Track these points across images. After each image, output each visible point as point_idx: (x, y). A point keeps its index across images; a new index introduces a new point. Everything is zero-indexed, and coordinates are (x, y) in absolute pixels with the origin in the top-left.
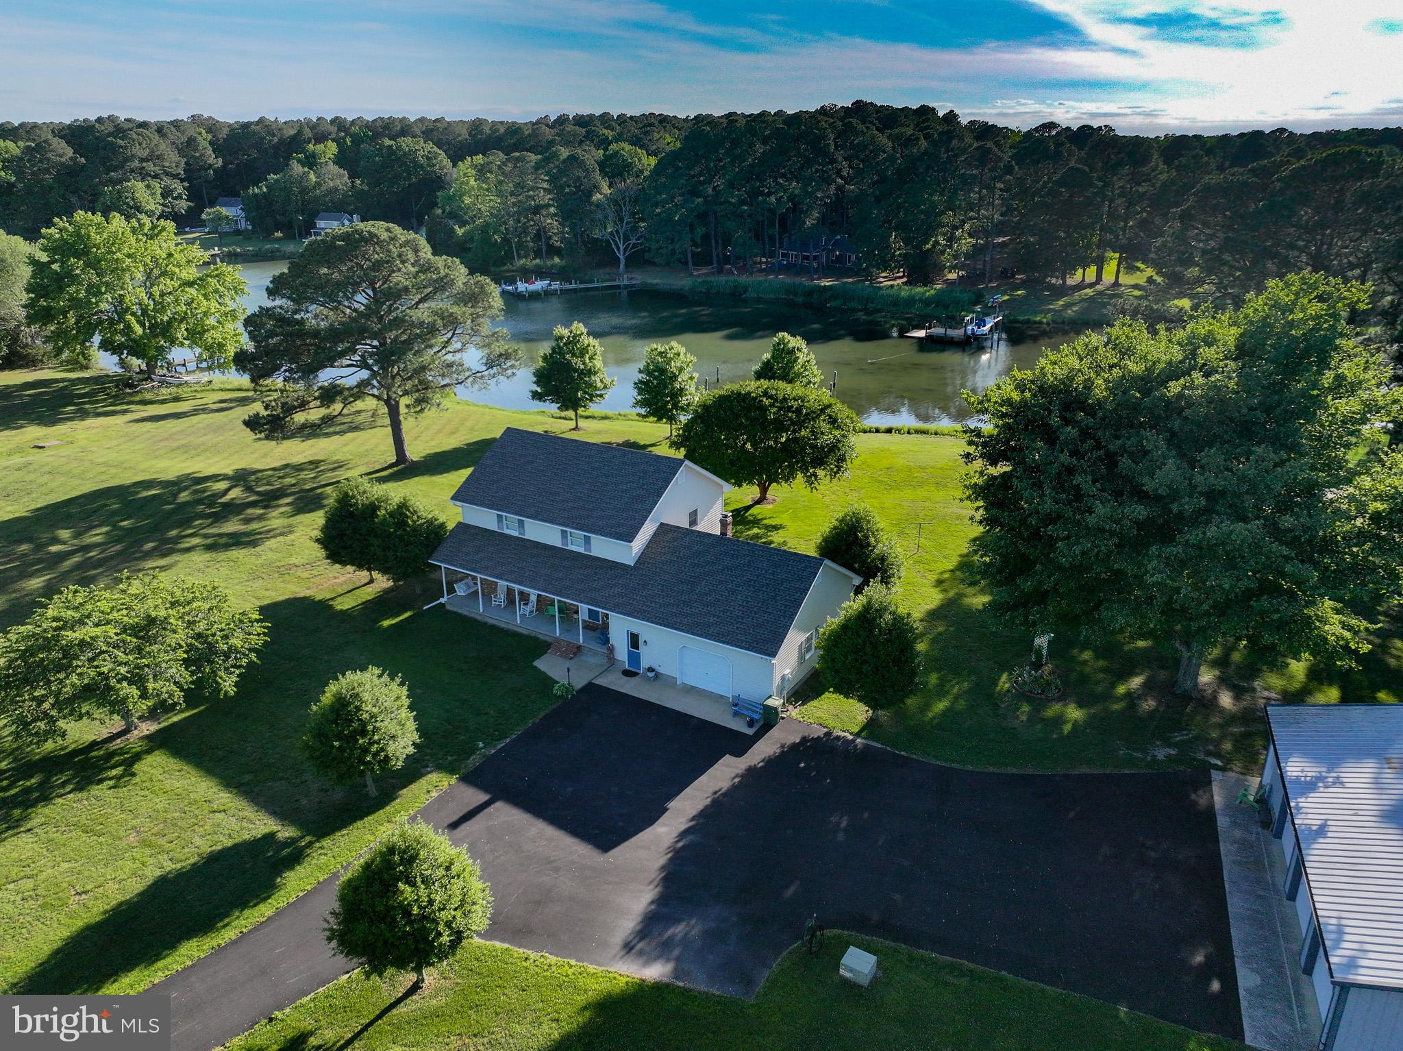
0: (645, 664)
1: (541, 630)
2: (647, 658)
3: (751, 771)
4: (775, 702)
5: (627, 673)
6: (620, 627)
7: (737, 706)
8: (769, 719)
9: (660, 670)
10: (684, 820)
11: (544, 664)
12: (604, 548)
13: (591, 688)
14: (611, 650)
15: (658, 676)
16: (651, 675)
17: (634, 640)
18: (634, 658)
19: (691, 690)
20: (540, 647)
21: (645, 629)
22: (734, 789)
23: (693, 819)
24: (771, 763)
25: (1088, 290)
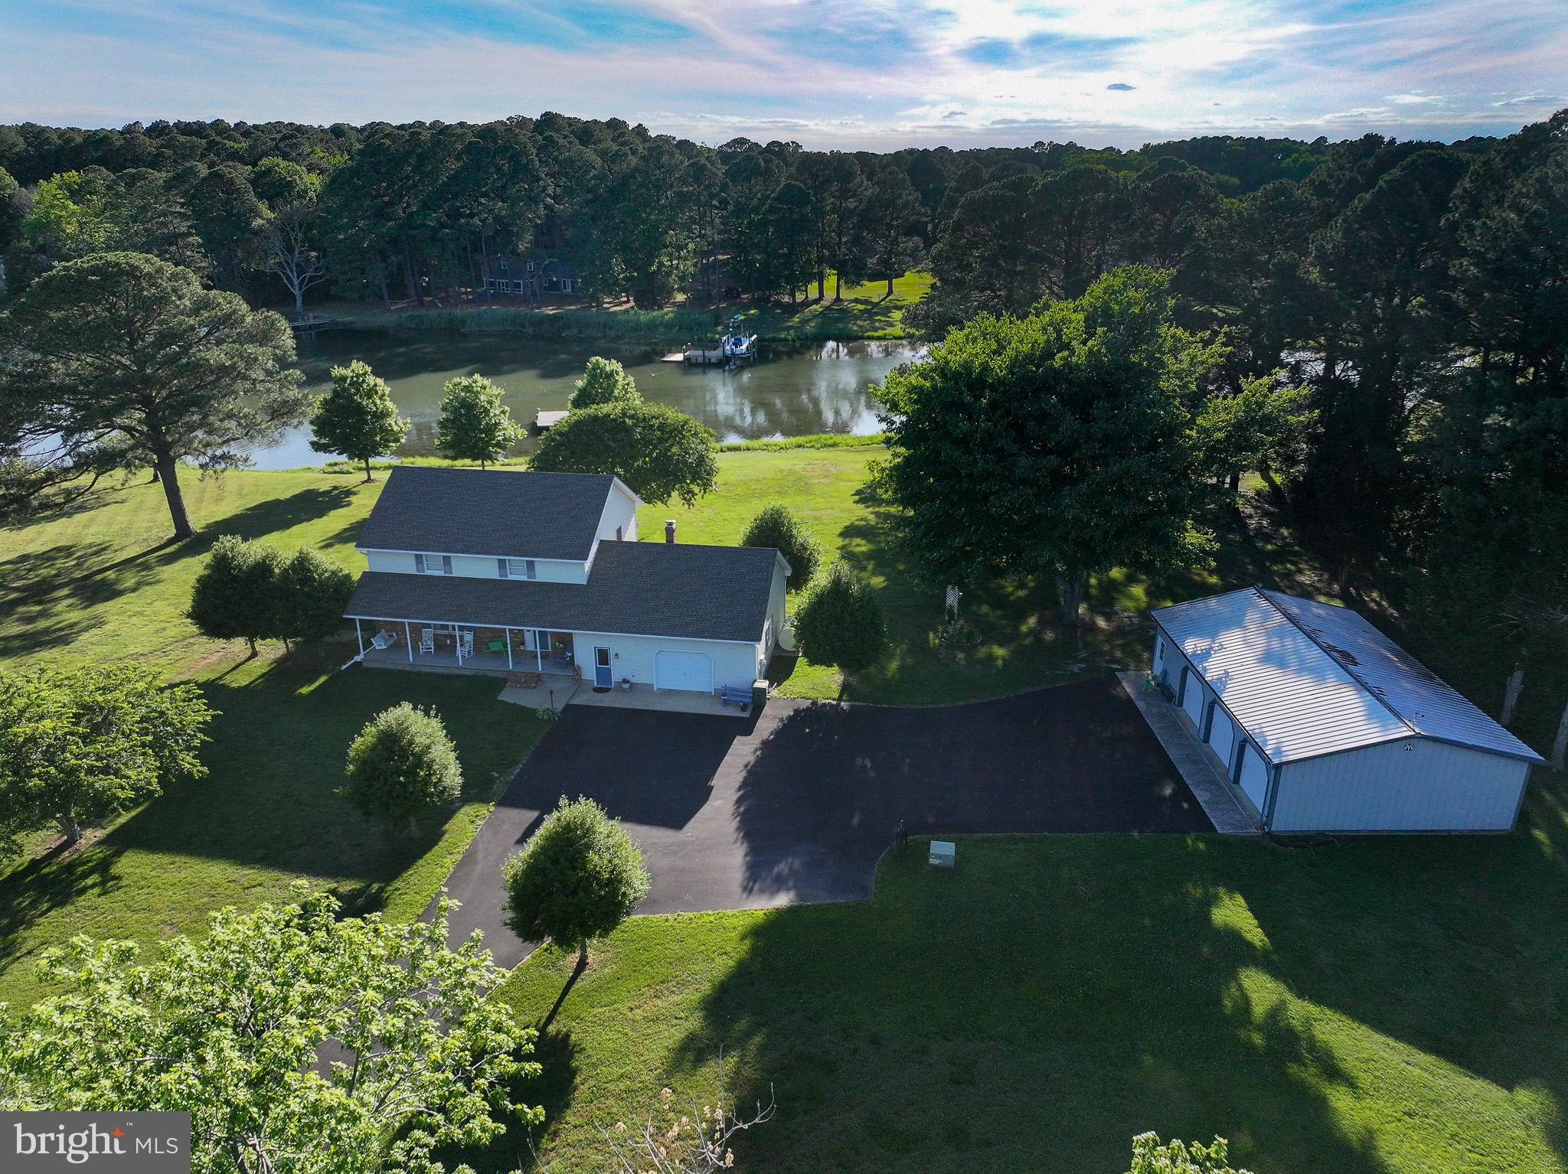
0: (616, 677)
1: (489, 667)
2: (618, 671)
3: (766, 744)
4: (762, 684)
5: (597, 690)
6: (585, 647)
7: (725, 695)
8: (757, 701)
9: (633, 680)
10: (732, 791)
11: (509, 696)
12: (552, 571)
13: (569, 708)
14: (577, 671)
15: (633, 686)
16: (626, 686)
17: (603, 656)
18: (604, 674)
19: (670, 693)
20: (497, 684)
21: (612, 641)
22: (759, 762)
23: (739, 789)
24: (779, 734)
25: (814, 307)
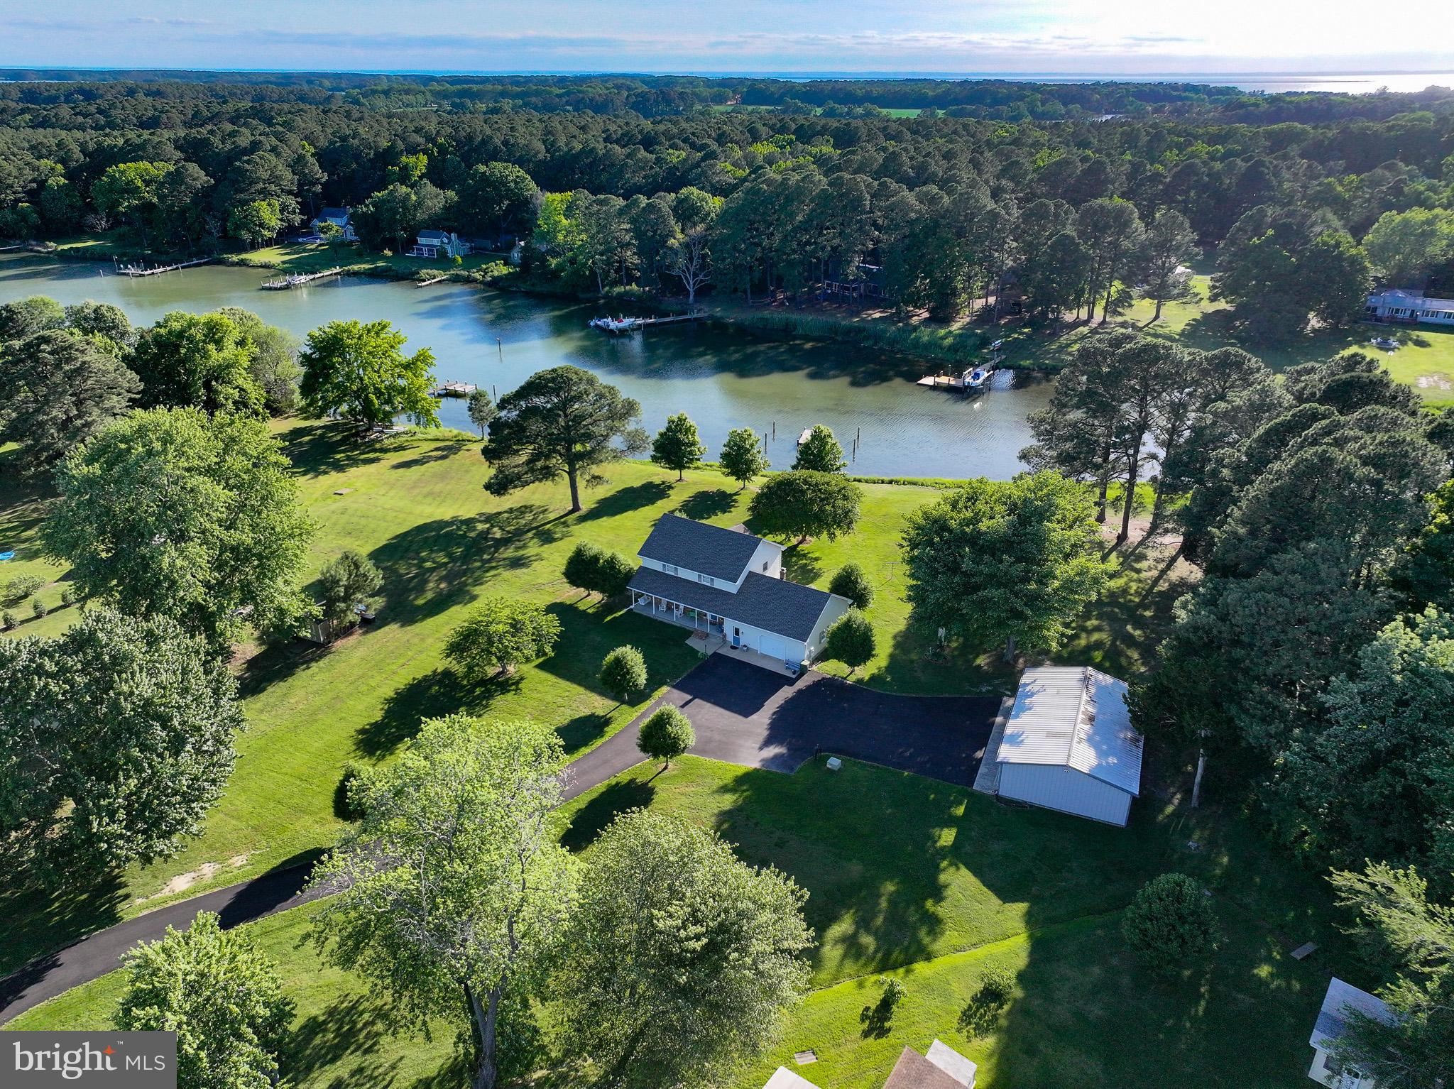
0: (742, 643)
1: (687, 624)
2: (743, 640)
3: (795, 693)
4: (806, 663)
5: (733, 647)
6: (729, 625)
7: (788, 664)
8: (803, 671)
9: (750, 646)
11: (691, 642)
12: (721, 584)
13: (715, 654)
14: (725, 636)
15: (748, 649)
16: (745, 648)
17: (737, 632)
18: (736, 640)
19: (765, 656)
20: (688, 633)
21: (742, 627)
22: (792, 698)
23: (777, 708)
24: (808, 688)
25: (1081, 329)
